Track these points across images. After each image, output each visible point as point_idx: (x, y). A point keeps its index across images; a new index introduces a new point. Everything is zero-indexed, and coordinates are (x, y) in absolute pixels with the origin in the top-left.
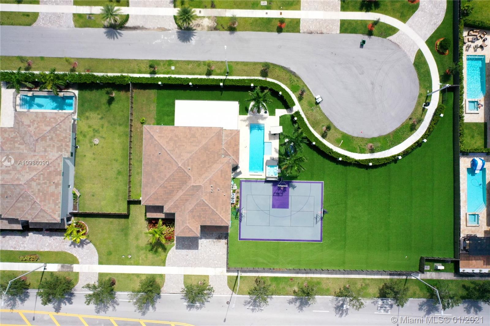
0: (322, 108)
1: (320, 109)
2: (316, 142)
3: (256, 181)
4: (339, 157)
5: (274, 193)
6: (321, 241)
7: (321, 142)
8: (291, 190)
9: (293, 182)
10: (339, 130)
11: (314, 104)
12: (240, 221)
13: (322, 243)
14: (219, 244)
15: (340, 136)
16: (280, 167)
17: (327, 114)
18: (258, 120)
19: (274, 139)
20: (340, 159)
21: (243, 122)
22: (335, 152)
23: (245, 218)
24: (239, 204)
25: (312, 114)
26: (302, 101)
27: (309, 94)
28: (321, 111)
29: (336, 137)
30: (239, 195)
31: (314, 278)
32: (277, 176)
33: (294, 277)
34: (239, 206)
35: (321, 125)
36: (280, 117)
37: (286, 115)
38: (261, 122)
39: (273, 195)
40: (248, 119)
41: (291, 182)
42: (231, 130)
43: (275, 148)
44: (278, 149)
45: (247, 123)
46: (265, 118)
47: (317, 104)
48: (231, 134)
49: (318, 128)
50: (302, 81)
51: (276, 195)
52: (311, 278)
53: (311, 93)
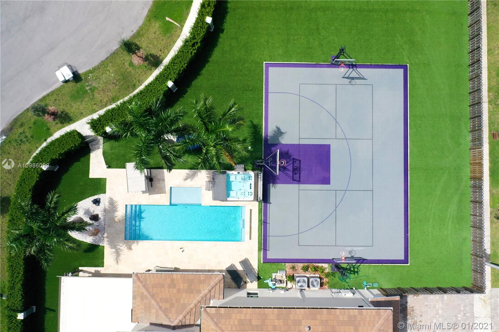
0: (90, 67)
1: (90, 72)
2: (167, 79)
3: (264, 223)
4: (203, 21)
5: (294, 180)
6: (405, 67)
7: (167, 68)
8: (285, 140)
9: (266, 136)
10: (141, 28)
11: (79, 85)
12: (361, 261)
13: (411, 64)
14: (417, 311)
15: (156, 25)
16: (231, 168)
17: (103, 55)
18: (116, 220)
19: (164, 180)
20: (209, 20)
21: (122, 257)
22: (191, 34)
23: (355, 248)
24: (320, 265)
25: (103, 90)
26: (71, 115)
27: (55, 96)
28: (94, 69)
29: (158, 33)
30: (301, 265)
31: (489, 84)
32: (252, 174)
33: (490, 131)
34: (325, 265)
35: (130, 69)
36: (109, 167)
37: (104, 154)
38: (120, 213)
39: (299, 182)
40: (113, 245)
41: (266, 140)
42: (134, 298)
43: (186, 179)
44: (187, 171)
45: (123, 248)
46: (112, 203)
47: (77, 77)
48: (143, 297)
49: (137, 75)
50: (21, 114)
51: (298, 175)
52: (489, 90)
53: (52, 93)
